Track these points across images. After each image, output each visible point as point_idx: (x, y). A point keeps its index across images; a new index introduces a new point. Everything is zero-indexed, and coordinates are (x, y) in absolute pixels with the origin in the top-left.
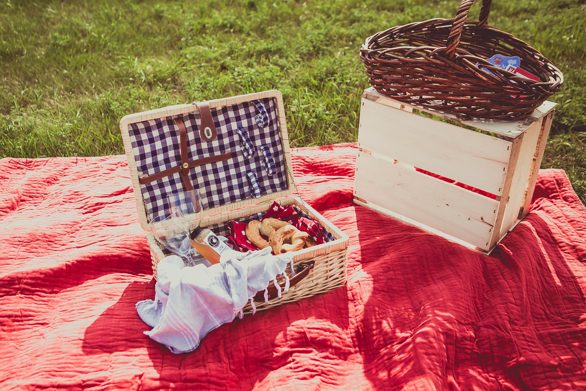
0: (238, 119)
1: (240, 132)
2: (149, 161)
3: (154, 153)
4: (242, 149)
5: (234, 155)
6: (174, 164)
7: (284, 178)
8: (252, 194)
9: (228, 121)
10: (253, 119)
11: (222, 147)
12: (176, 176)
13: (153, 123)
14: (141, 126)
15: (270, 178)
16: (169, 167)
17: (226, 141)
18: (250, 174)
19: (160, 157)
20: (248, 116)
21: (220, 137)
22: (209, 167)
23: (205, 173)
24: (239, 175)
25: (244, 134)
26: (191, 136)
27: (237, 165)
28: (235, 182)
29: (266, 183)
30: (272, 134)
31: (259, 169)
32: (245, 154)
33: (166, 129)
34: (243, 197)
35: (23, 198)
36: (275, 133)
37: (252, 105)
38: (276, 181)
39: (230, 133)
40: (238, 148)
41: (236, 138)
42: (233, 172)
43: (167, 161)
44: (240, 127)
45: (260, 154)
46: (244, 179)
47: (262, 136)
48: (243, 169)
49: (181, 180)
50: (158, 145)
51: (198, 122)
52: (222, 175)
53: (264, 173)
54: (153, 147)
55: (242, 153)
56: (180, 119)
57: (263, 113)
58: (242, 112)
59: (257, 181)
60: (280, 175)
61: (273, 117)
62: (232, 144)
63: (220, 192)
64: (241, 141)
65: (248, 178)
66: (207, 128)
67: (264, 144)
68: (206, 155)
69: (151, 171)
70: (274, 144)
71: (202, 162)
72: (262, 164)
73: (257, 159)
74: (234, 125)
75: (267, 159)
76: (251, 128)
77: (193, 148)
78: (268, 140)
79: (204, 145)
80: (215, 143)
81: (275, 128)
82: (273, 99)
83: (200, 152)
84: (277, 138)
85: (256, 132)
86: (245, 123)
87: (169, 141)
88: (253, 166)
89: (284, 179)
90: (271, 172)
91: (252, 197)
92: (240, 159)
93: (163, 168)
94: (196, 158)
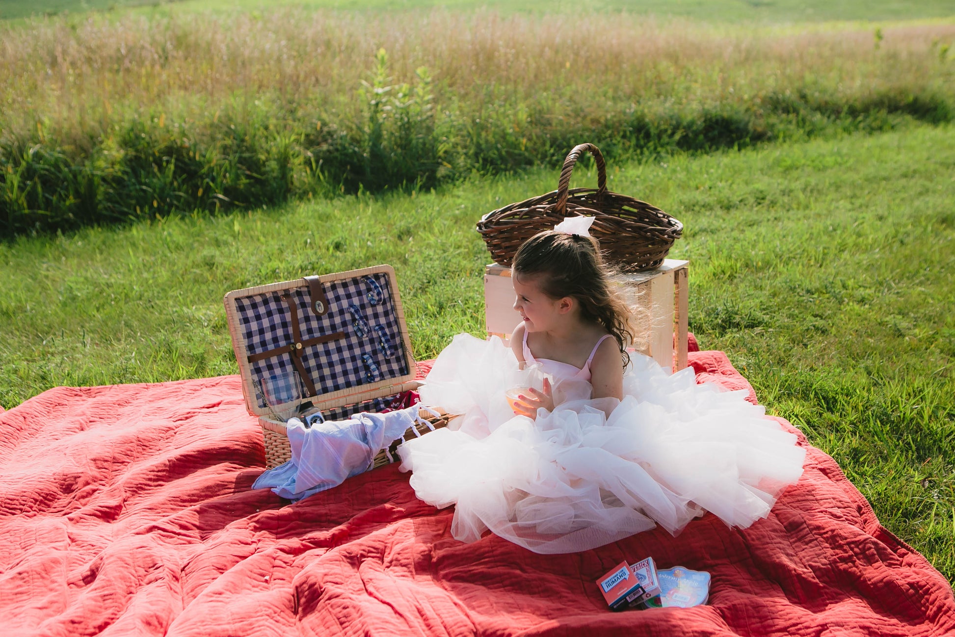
0: (349, 296)
1: (352, 310)
2: (256, 339)
3: (261, 331)
4: (356, 329)
5: (347, 336)
6: (282, 343)
7: (403, 362)
8: (370, 379)
9: (338, 299)
10: (364, 296)
11: (333, 327)
12: (286, 357)
13: (258, 299)
14: (246, 302)
15: (388, 362)
16: (277, 346)
17: (338, 320)
18: (365, 357)
19: (268, 336)
20: (359, 293)
21: (331, 316)
22: (320, 348)
23: (316, 355)
24: (353, 359)
25: (357, 311)
26: (300, 314)
27: (350, 347)
28: (349, 366)
29: (384, 368)
30: (386, 314)
31: (375, 352)
32: (359, 334)
33: (273, 306)
34: (359, 382)
35: (92, 419)
36: (390, 312)
37: (362, 282)
38: (395, 366)
39: (341, 312)
40: (350, 329)
41: (348, 317)
42: (346, 354)
43: (275, 340)
44: (351, 305)
45: (375, 335)
46: (359, 363)
47: (376, 316)
48: (357, 351)
49: (292, 362)
50: (266, 323)
51: (307, 299)
52: (335, 357)
53: (381, 357)
54: (260, 325)
55: (355, 333)
56: (287, 294)
57: (376, 287)
58: (352, 289)
59: (374, 363)
60: (398, 360)
61: (387, 296)
62: (344, 324)
63: (334, 376)
64: (354, 320)
65: (363, 360)
66: (319, 302)
67: (379, 325)
68: (317, 335)
69: (259, 350)
70: (389, 325)
71: (313, 343)
72: (378, 347)
73: (372, 341)
74: (345, 303)
75: (383, 339)
76: (363, 306)
77: (303, 327)
78: (383, 321)
79: (314, 324)
80: (326, 322)
81: (389, 308)
82: (385, 275)
83: (310, 331)
84: (392, 318)
85: (369, 311)
86: (356, 301)
87: (277, 319)
88: (368, 348)
89: (404, 365)
90: (388, 353)
91: (370, 382)
92: (354, 340)
93: (271, 347)
94: (306, 337)
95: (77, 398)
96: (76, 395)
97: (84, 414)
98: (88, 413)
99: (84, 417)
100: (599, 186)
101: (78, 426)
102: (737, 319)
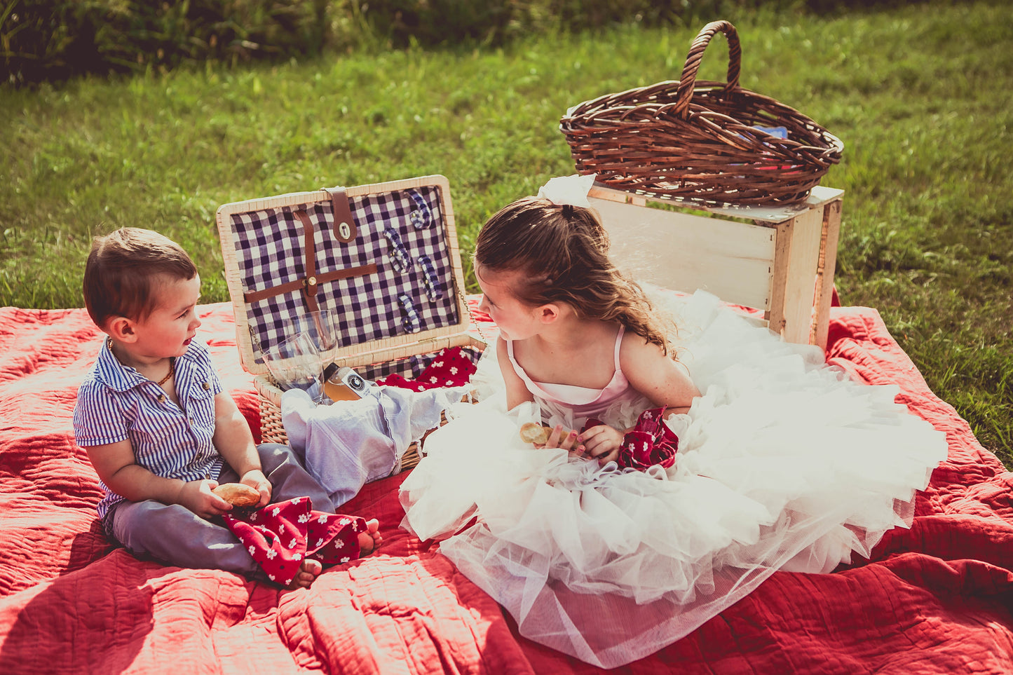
0: (385, 216)
1: (389, 235)
2: (257, 271)
3: (265, 260)
4: (392, 260)
5: (380, 269)
6: (293, 277)
7: (453, 307)
8: (408, 328)
9: (370, 218)
10: (407, 217)
11: (362, 257)
12: (296, 295)
13: (263, 216)
14: (246, 220)
15: (433, 306)
16: (285, 281)
17: (368, 248)
18: (403, 298)
19: (274, 266)
20: (400, 212)
21: (360, 242)
22: (343, 285)
23: (337, 294)
24: (387, 300)
25: (395, 237)
26: (318, 237)
27: (384, 285)
28: (381, 310)
29: (427, 314)
30: (435, 241)
31: (416, 292)
32: (397, 267)
33: (282, 225)
34: (393, 332)
35: (42, 356)
36: (440, 239)
37: (405, 197)
38: (442, 312)
39: (374, 237)
40: (385, 260)
41: (383, 244)
42: (378, 294)
43: (283, 272)
44: (388, 229)
45: (417, 269)
46: (395, 306)
47: (421, 243)
48: (393, 290)
49: (304, 302)
50: (271, 248)
51: (329, 218)
52: (363, 298)
53: (423, 299)
54: (264, 251)
55: (391, 266)
56: (302, 211)
57: (423, 206)
58: (391, 206)
59: (414, 308)
60: (446, 303)
61: (436, 216)
62: (377, 253)
63: (359, 323)
64: (390, 248)
65: (401, 304)
66: (344, 224)
67: (423, 256)
68: (340, 267)
69: (260, 286)
70: (438, 256)
71: (334, 277)
72: (421, 285)
73: (413, 277)
74: (380, 225)
75: (428, 276)
76: (404, 230)
77: (321, 255)
78: (429, 250)
79: (337, 252)
80: (353, 250)
81: (439, 233)
82: (436, 188)
83: (331, 261)
84: (441, 247)
85: (412, 237)
86: (395, 222)
87: (287, 243)
88: (407, 287)
89: (453, 310)
90: (434, 294)
91: (407, 333)
92: (389, 275)
93: (277, 282)
94: (324, 270)
95: (28, 325)
96: (27, 321)
97: (32, 349)
98: (38, 349)
99: (32, 353)
100: (729, 79)
101: (22, 366)
102: (888, 257)
